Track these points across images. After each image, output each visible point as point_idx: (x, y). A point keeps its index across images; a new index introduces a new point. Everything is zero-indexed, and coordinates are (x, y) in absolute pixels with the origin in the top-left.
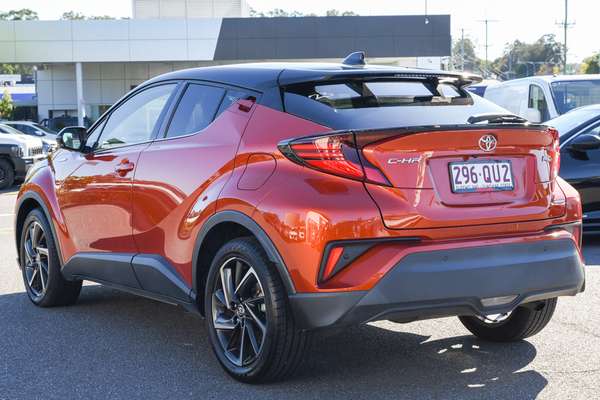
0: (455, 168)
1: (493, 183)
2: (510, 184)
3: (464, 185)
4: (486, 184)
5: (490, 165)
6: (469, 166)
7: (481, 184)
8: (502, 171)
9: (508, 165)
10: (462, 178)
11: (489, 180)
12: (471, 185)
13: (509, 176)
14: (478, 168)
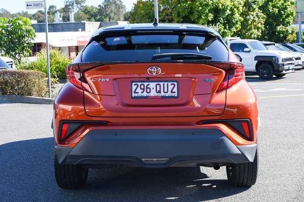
0: (135, 85)
1: (162, 94)
2: (176, 95)
3: (140, 94)
4: (156, 94)
5: (162, 84)
6: (146, 84)
7: (153, 93)
8: (171, 87)
9: (176, 84)
10: (139, 90)
11: (159, 92)
12: (145, 94)
13: (175, 90)
14: (152, 85)
